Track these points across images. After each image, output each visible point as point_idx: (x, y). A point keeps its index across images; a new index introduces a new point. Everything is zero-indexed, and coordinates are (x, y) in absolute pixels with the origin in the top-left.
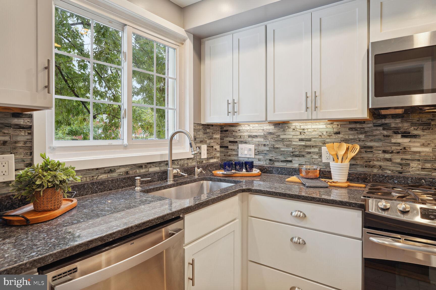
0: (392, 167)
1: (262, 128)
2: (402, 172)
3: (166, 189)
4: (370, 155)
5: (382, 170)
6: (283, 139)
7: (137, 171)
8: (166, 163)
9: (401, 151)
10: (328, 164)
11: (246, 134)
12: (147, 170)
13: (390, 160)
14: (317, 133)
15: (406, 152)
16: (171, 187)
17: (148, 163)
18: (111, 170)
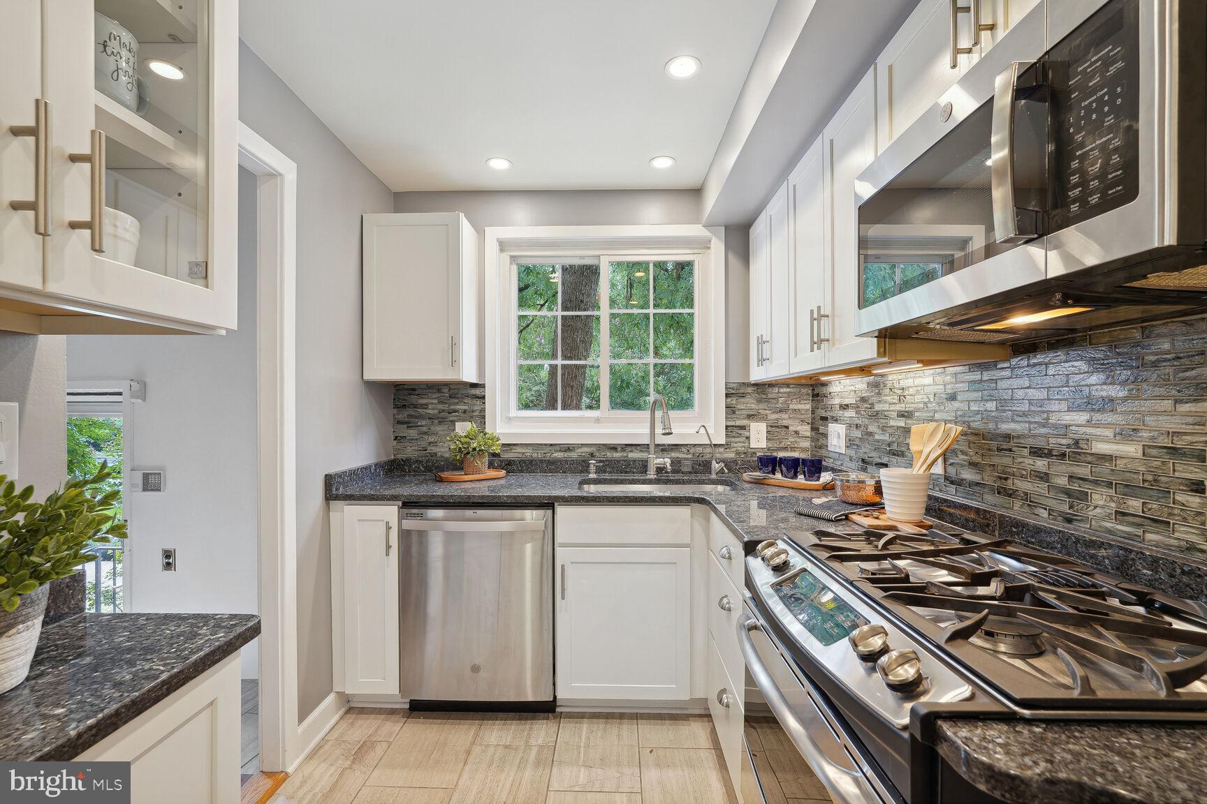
0: (1050, 500)
1: (853, 388)
2: (1071, 517)
3: (634, 484)
4: (1006, 461)
5: (1029, 505)
6: (877, 412)
7: (608, 454)
8: (661, 448)
9: (1068, 450)
10: (937, 477)
11: (837, 401)
12: (625, 455)
13: (1044, 477)
14: (922, 396)
15: (1079, 454)
16: (644, 484)
17: (626, 445)
18: (568, 448)
